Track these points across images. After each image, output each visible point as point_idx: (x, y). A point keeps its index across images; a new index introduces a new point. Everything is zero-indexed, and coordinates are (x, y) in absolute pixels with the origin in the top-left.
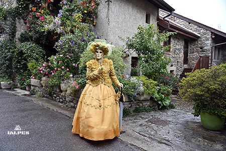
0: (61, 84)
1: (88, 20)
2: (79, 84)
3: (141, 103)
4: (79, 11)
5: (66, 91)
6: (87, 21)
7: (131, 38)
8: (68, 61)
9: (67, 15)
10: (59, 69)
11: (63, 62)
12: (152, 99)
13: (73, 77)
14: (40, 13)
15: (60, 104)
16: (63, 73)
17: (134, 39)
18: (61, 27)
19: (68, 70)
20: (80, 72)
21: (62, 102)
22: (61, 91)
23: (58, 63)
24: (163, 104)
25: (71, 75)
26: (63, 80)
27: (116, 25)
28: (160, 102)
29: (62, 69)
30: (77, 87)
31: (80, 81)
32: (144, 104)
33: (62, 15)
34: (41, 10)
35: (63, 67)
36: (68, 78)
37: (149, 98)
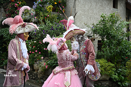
0: (34, 64)
1: (58, 9)
2: (48, 65)
3: (100, 82)
4: (50, 3)
5: (38, 70)
6: (57, 11)
7: (95, 24)
8: (40, 46)
9: (40, 7)
10: (33, 53)
11: (36, 46)
12: (111, 79)
13: (44, 59)
14: (18, 4)
15: (33, 81)
16: (36, 55)
17: (99, 26)
18: (35, 17)
19: (40, 53)
20: (49, 55)
21: (34, 79)
22: (34, 70)
23: (32, 47)
24: (122, 85)
25: (42, 58)
26: (36, 61)
27: (83, 13)
28: (119, 83)
29: (35, 52)
30: (46, 67)
31: (48, 62)
32: (103, 83)
33: (36, 7)
34: (19, 2)
35: (36, 51)
36: (40, 60)
37: (108, 79)
